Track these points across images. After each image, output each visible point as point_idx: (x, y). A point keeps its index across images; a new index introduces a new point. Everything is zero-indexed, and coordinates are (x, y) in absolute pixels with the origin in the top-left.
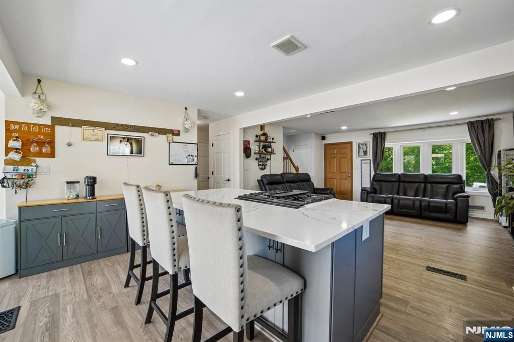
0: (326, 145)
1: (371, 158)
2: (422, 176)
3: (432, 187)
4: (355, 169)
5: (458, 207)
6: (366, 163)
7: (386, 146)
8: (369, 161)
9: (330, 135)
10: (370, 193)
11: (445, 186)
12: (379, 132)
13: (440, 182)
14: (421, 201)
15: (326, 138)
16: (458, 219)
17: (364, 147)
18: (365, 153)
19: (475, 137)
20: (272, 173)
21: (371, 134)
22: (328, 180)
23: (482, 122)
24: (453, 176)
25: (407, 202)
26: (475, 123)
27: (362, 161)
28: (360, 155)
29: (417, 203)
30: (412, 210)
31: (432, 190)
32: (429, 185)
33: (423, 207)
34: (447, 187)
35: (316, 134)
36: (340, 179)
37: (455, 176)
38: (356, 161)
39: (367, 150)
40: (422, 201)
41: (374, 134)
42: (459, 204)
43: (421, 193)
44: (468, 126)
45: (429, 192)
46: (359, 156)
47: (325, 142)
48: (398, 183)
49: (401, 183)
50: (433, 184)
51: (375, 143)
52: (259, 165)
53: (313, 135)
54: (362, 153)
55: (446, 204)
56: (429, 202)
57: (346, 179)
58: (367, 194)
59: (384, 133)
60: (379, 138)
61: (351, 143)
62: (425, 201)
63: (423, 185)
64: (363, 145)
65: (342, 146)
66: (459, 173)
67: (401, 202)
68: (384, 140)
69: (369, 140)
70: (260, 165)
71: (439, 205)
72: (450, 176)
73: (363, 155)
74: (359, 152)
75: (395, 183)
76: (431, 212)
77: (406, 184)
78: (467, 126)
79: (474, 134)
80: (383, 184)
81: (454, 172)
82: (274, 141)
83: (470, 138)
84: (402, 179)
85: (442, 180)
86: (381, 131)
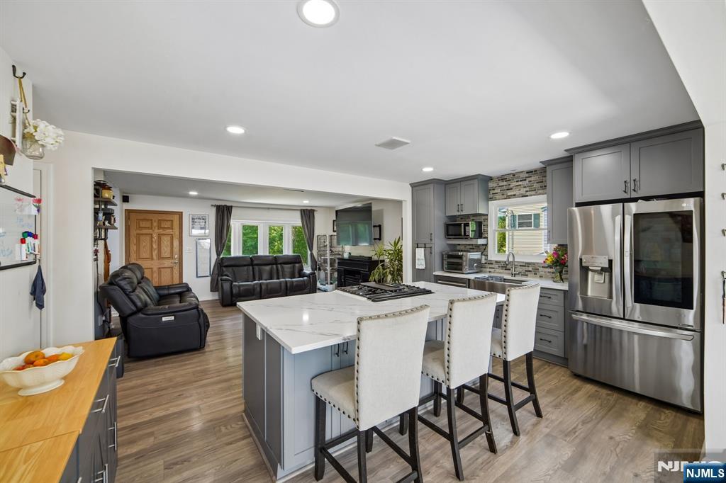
1: (212, 237)
2: (272, 257)
3: (282, 267)
5: (311, 283)
9: (137, 196)
11: (292, 265)
12: (224, 205)
13: (288, 262)
14: (286, 282)
21: (215, 206)
23: (308, 210)
27: (198, 241)
29: (283, 285)
30: (280, 293)
31: (283, 271)
33: (288, 288)
34: (294, 267)
36: (160, 268)
37: (296, 256)
40: (288, 282)
41: (218, 206)
42: (311, 279)
43: (275, 276)
44: (301, 214)
45: (281, 273)
47: (129, 206)
48: (251, 267)
49: (255, 267)
51: (220, 217)
55: (304, 281)
56: (292, 282)
57: (171, 267)
58: (232, 284)
59: (232, 207)
60: (225, 212)
61: (180, 214)
64: (200, 219)
66: (290, 254)
67: (269, 287)
68: (230, 215)
71: (300, 283)
76: (294, 291)
77: (259, 267)
78: (299, 212)
84: (255, 262)
86: (228, 204)
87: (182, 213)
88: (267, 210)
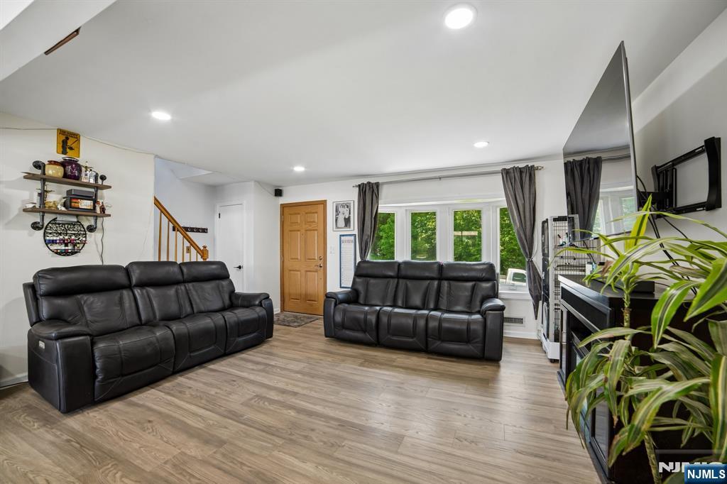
0: (283, 206)
1: (356, 232)
2: (436, 266)
3: (450, 287)
4: (331, 253)
5: (488, 331)
6: (349, 241)
7: (380, 211)
8: (353, 237)
9: (289, 187)
10: (342, 302)
11: (470, 284)
12: (369, 183)
13: (463, 277)
14: (427, 318)
15: (284, 193)
16: (487, 354)
17: (346, 210)
18: (347, 221)
19: (511, 196)
20: (105, 264)
21: (356, 186)
22: (286, 273)
23: (521, 171)
24: (481, 267)
25: (403, 321)
26: (512, 171)
27: (342, 238)
28: (339, 226)
29: (422, 323)
30: (412, 338)
31: (449, 293)
32: (445, 284)
33: (430, 331)
34: (473, 287)
35: (260, 183)
36: (307, 271)
37: (485, 266)
38: (333, 237)
39: (349, 217)
40: (429, 319)
41: (359, 186)
42: (489, 322)
44: (503, 176)
45: (445, 298)
46: (337, 227)
47: (282, 200)
48: (396, 280)
49: (401, 281)
50: (451, 282)
51: (362, 202)
52: (48, 243)
53: (252, 183)
54: (341, 223)
55: (468, 323)
56: (441, 320)
57: (316, 271)
58: (336, 305)
59: (377, 185)
60: (369, 192)
61: (324, 203)
62: (434, 317)
63: (436, 283)
64: (343, 207)
65: (310, 209)
66: (492, 262)
67: (393, 321)
68: (377, 198)
69: (353, 196)
70: (53, 242)
71: (457, 327)
72: (478, 267)
73: (344, 225)
74: (336, 220)
75: (392, 280)
76: (443, 341)
77: (409, 283)
78: (500, 176)
79: (510, 191)
80: (372, 281)
81: (485, 259)
82: (105, 183)
83: (505, 198)
84: (403, 272)
85: (465, 274)
86: (373, 181)
87: (326, 201)
88: (437, 182)
